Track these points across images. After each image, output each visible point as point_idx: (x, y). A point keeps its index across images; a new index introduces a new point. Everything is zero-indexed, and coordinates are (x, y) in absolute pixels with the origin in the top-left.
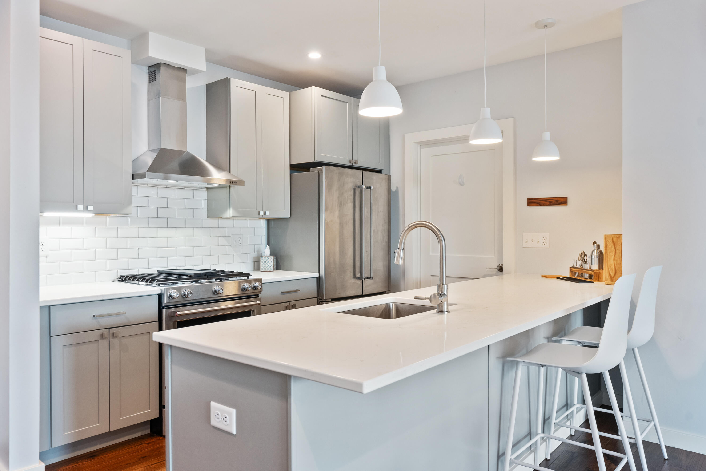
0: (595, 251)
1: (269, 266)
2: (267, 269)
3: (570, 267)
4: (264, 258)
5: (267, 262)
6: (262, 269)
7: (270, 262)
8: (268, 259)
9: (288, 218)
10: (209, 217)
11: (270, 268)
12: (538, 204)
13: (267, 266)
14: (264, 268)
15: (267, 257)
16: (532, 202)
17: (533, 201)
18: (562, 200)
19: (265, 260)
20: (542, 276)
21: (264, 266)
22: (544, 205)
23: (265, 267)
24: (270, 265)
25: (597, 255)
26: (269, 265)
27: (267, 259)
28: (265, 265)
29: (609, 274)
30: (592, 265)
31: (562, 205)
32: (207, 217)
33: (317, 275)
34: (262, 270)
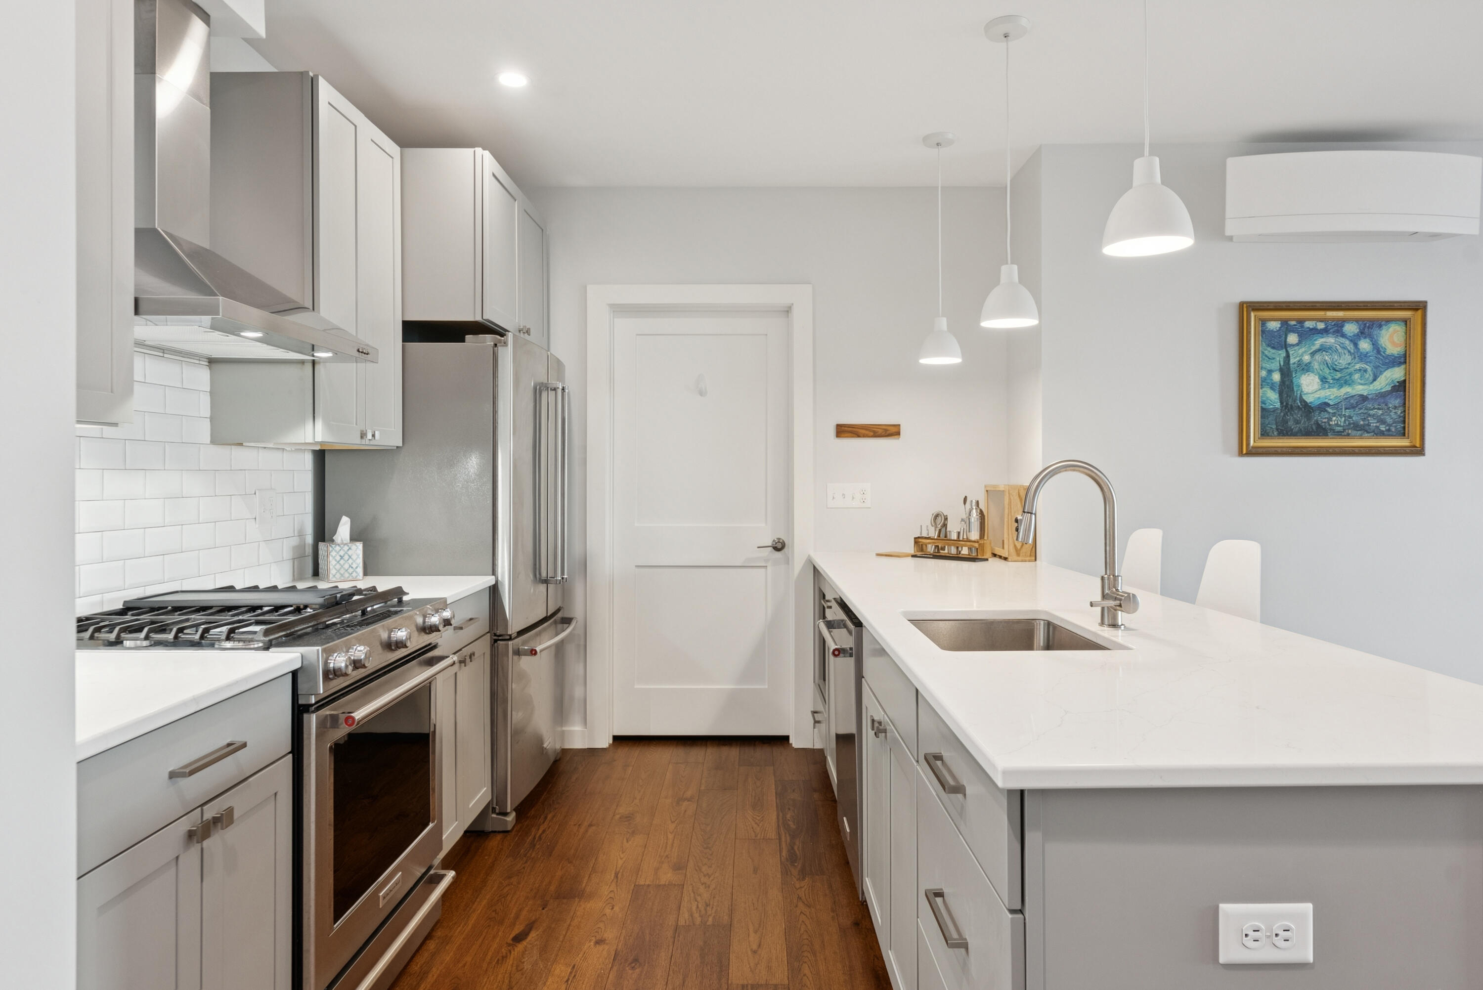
0: (974, 511)
1: (352, 567)
2: (347, 575)
3: (915, 538)
4: (338, 548)
5: (346, 557)
6: (334, 576)
7: (354, 557)
8: (350, 549)
9: (395, 448)
10: (214, 441)
11: (354, 573)
12: (855, 435)
13: (346, 569)
14: (341, 574)
15: (348, 546)
16: (843, 431)
17: (846, 429)
18: (894, 430)
19: (342, 553)
20: (878, 555)
21: (341, 568)
22: (865, 436)
23: (342, 571)
24: (354, 564)
25: (978, 517)
26: (352, 564)
27: (346, 550)
28: (342, 566)
29: (1013, 545)
30: (969, 532)
31: (893, 437)
32: (211, 442)
33: (490, 580)
34: (334, 579)
